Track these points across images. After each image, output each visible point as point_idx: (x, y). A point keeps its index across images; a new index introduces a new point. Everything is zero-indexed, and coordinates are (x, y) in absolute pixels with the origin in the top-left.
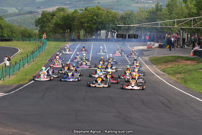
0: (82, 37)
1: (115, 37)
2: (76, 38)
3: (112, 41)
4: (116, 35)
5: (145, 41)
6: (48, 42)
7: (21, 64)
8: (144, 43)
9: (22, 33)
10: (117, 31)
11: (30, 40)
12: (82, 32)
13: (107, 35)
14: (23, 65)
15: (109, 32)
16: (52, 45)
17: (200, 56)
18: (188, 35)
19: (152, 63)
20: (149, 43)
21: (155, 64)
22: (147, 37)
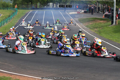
0: (38, 7)
1: (58, 7)
2: (35, 7)
3: (56, 9)
4: (58, 6)
5: (76, 9)
6: (18, 10)
7: (2, 23)
8: (76, 10)
9: (3, 5)
10: (59, 3)
11: (7, 9)
12: (38, 4)
13: (53, 5)
14: (4, 24)
15: (55, 4)
16: (21, 12)
17: (108, 17)
18: (101, 5)
19: (80, 22)
20: (78, 10)
21: (82, 23)
22: (77, 7)
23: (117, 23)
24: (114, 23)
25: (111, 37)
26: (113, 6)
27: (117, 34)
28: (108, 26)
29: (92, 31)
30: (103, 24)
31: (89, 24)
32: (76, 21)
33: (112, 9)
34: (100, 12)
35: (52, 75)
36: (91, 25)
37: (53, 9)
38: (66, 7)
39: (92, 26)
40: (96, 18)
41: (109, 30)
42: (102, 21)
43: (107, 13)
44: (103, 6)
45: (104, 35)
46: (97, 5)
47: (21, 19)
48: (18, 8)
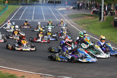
0: (28, 3)
2: (25, 3)
3: (46, 5)
4: (48, 2)
6: (9, 6)
8: (65, 7)
17: (96, 14)
18: (90, 2)
19: (69, 18)
20: (67, 6)
21: (70, 19)
22: (66, 3)
23: (105, 19)
24: (102, 19)
25: (99, 33)
26: (101, 3)
27: (105, 30)
28: (96, 22)
29: (81, 26)
30: (91, 20)
31: (77, 20)
32: (65, 17)
33: (100, 5)
34: (88, 8)
35: (41, 69)
36: (80, 20)
37: (42, 5)
38: (55, 3)
39: (81, 22)
40: (84, 15)
41: (97, 26)
42: (90, 17)
43: (95, 9)
44: (91, 2)
45: (92, 31)
46: (85, 1)
47: (11, 14)
48: (8, 4)
